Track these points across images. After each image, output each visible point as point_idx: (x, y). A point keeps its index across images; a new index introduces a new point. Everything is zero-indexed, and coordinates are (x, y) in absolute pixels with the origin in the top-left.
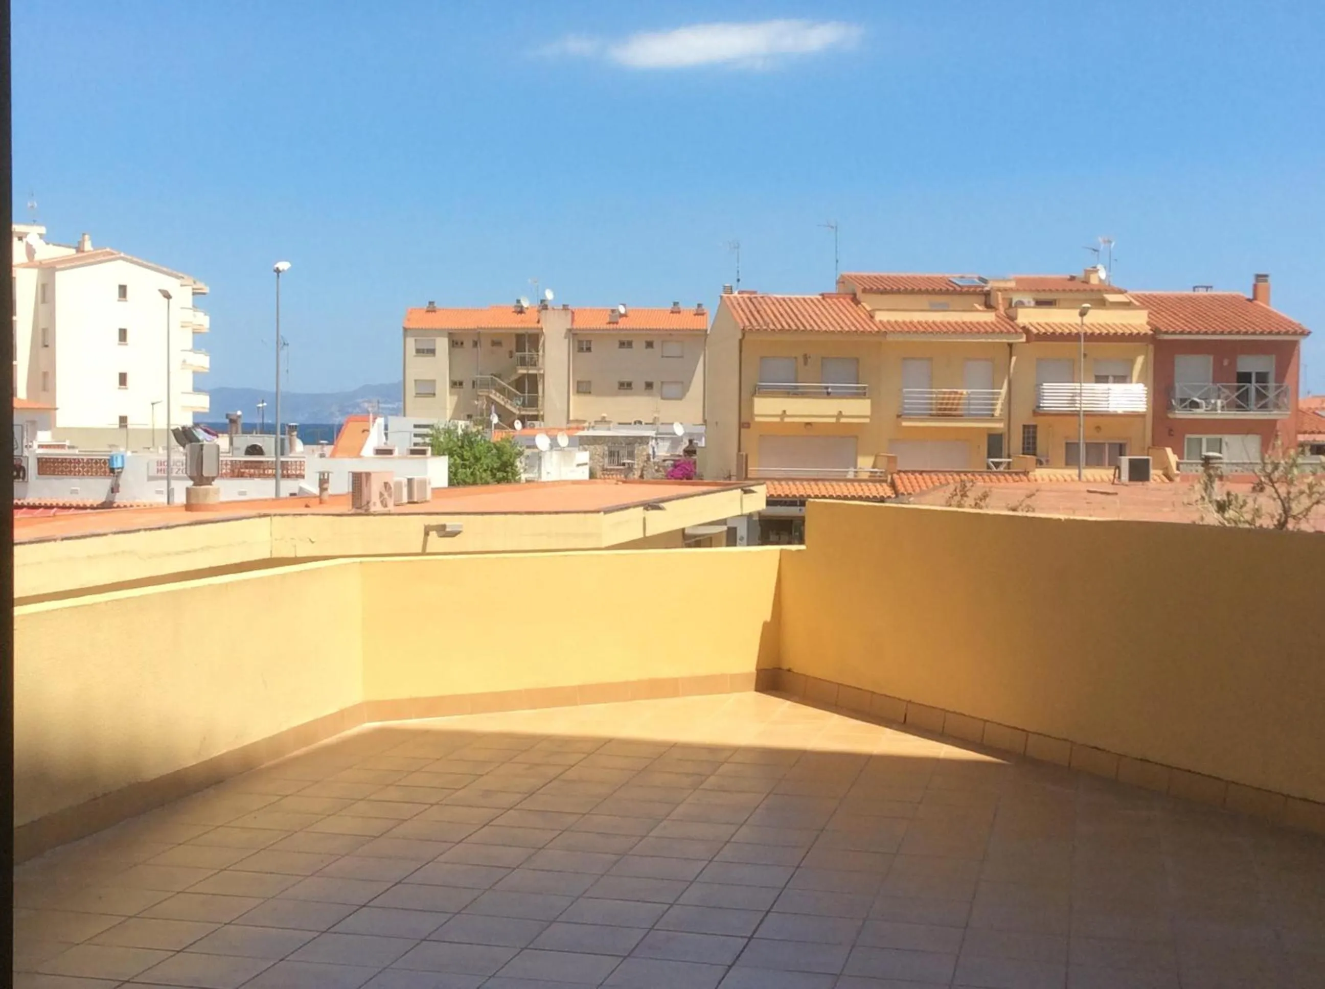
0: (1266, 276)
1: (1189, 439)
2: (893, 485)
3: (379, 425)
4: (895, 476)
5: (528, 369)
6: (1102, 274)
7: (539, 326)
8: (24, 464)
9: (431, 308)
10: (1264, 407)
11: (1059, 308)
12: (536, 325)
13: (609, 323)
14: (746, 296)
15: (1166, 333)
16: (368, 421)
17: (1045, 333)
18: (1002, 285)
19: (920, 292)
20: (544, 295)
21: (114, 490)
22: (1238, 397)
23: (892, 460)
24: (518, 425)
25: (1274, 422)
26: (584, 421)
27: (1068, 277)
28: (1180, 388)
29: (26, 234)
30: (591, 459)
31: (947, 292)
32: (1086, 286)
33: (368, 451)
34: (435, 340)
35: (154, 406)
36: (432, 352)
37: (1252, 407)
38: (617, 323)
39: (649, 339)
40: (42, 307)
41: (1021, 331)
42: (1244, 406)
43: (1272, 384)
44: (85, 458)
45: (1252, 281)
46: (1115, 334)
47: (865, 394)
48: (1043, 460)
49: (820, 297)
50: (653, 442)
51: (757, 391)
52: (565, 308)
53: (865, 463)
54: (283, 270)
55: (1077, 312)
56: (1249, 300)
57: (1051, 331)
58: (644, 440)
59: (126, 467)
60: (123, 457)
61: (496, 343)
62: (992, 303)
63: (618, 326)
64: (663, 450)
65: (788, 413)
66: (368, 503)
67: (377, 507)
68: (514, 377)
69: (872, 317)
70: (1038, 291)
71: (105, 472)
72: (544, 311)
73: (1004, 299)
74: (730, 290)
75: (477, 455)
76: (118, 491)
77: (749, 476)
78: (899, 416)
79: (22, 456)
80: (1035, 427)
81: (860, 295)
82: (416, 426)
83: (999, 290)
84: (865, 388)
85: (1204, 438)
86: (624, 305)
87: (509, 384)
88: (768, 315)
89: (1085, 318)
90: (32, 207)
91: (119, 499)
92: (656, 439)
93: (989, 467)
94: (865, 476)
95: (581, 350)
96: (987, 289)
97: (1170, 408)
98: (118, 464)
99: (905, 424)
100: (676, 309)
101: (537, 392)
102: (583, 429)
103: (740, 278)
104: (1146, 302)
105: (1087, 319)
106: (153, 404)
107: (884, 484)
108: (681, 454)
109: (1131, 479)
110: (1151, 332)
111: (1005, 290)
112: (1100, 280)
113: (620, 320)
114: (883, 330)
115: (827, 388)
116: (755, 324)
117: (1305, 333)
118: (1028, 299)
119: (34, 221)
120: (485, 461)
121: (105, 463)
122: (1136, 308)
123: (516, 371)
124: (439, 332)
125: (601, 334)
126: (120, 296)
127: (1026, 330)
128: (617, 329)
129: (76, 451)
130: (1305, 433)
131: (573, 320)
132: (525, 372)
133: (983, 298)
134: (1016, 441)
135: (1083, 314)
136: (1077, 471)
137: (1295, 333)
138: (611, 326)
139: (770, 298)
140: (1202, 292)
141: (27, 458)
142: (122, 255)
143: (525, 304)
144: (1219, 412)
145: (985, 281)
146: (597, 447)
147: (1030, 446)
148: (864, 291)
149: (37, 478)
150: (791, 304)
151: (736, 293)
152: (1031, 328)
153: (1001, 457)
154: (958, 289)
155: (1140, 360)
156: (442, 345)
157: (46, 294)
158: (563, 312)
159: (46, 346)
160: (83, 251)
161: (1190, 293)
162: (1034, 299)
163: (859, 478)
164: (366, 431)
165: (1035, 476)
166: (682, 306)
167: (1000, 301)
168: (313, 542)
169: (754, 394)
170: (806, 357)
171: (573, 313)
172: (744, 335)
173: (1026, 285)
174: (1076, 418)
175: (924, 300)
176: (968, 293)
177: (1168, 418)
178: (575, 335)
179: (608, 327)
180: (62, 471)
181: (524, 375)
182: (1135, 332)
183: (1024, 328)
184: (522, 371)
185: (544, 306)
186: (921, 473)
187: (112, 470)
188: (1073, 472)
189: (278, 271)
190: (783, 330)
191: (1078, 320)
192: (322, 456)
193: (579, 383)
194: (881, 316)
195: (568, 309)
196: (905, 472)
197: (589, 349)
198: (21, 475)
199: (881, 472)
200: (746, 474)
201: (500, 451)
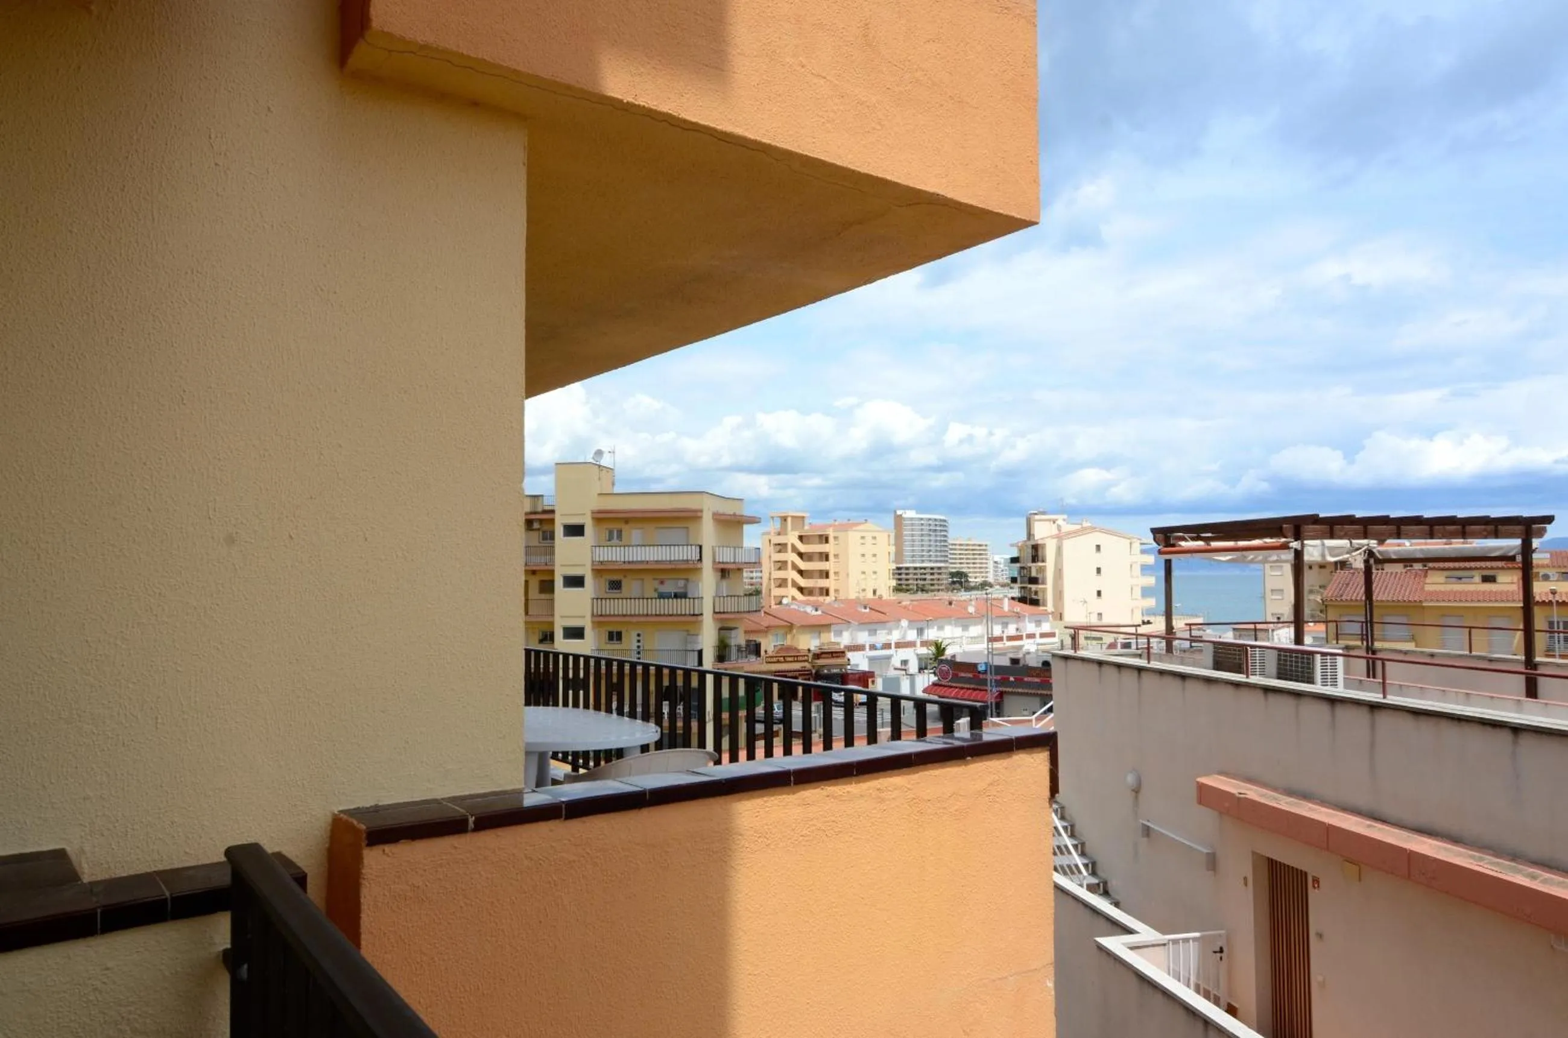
17: (1544, 601)
29: (1057, 520)
40: (1057, 558)
69: (1423, 589)
111: (1536, 566)
150: (1378, 578)
152: (1538, 597)
156: (1287, 568)
160: (1082, 527)
162: (1558, 572)
173: (1556, 561)
194: (1429, 588)
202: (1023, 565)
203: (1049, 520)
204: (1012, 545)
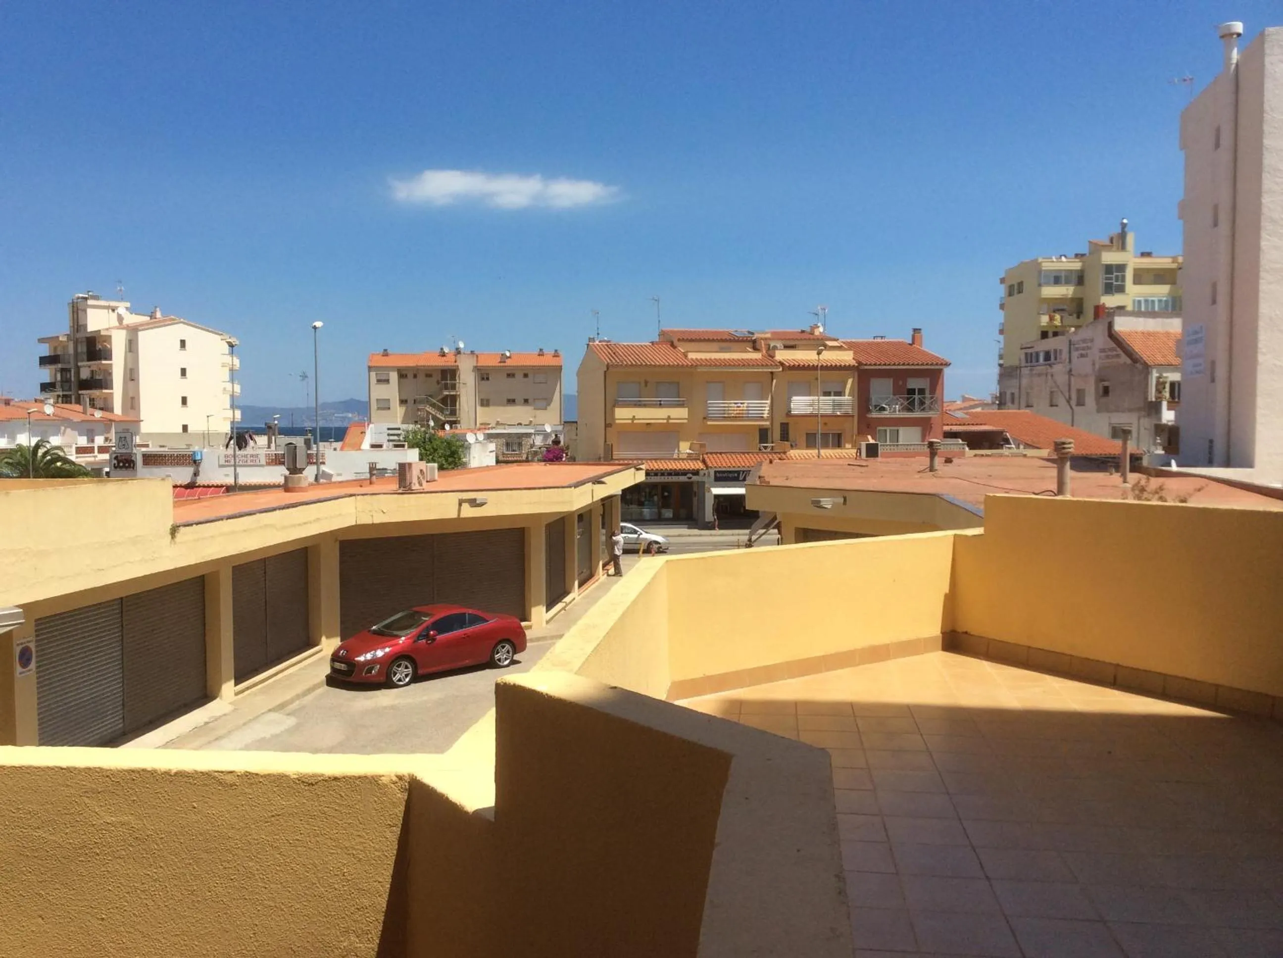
0: (920, 329)
1: (879, 430)
2: (704, 461)
3: (371, 429)
4: (705, 456)
5: (449, 392)
6: (821, 329)
7: (457, 364)
8: (133, 458)
9: (386, 354)
10: (923, 410)
11: (798, 350)
12: (455, 364)
13: (500, 362)
14: (604, 343)
15: (866, 365)
16: (364, 426)
17: (794, 365)
18: (763, 336)
19: (713, 340)
20: (458, 345)
21: (196, 474)
22: (908, 404)
23: (702, 446)
24: (447, 427)
25: (930, 418)
26: (489, 424)
27: (800, 331)
28: (874, 399)
29: (117, 307)
30: (496, 448)
31: (730, 341)
32: (812, 337)
33: (366, 445)
34: (389, 374)
35: (209, 418)
36: (387, 381)
37: (916, 409)
38: (505, 362)
39: (526, 372)
40: (129, 354)
41: (778, 364)
42: (912, 408)
43: (928, 395)
44: (176, 453)
45: (912, 333)
46: (836, 366)
47: (683, 405)
48: (793, 444)
49: (650, 344)
50: (533, 436)
51: (616, 404)
52: (472, 352)
53: (685, 448)
54: (319, 328)
55: (816, 352)
56: (910, 344)
57: (797, 364)
58: (528, 435)
59: (204, 458)
60: (201, 452)
61: (429, 375)
62: (758, 347)
63: (506, 364)
64: (538, 441)
65: (636, 417)
66: (410, 483)
67: (415, 486)
68: (440, 397)
69: (686, 356)
70: (786, 339)
71: (189, 463)
72: (458, 355)
73: (765, 344)
74: (593, 340)
75: (435, 447)
76: (198, 475)
77: (614, 458)
78: (704, 418)
79: (132, 453)
80: (787, 424)
81: (676, 343)
82: (389, 429)
83: (762, 339)
84: (683, 401)
85: (888, 429)
86: (509, 351)
87: (438, 401)
88: (621, 356)
89: (820, 356)
90: (121, 290)
91: (200, 481)
92: (535, 434)
93: (760, 450)
94: (685, 456)
95: (483, 379)
96: (753, 338)
97: (869, 411)
98: (198, 457)
99: (709, 423)
100: (541, 353)
101: (455, 406)
102: (489, 429)
103: (599, 332)
104: (851, 346)
105: (821, 357)
106: (208, 416)
107: (698, 461)
108: (551, 443)
109: (868, 456)
110: (856, 365)
111: (766, 339)
112: (820, 333)
113: (507, 360)
114: (695, 364)
115: (660, 401)
116: (614, 361)
117: (947, 364)
118: (779, 344)
119: (122, 299)
120: (441, 452)
121: (189, 456)
122: (845, 350)
123: (442, 394)
124: (392, 368)
125: (495, 369)
126: (181, 347)
127: (782, 364)
128: (505, 366)
129: (166, 449)
130: (948, 425)
131: (477, 361)
132: (447, 393)
133: (751, 344)
134: (777, 433)
135: (819, 354)
136: (817, 451)
137: (942, 364)
138: (502, 364)
139: (620, 345)
140: (879, 340)
141: (136, 454)
142: (182, 320)
143: (446, 350)
144: (897, 413)
145: (753, 334)
146: (499, 440)
147: (785, 436)
148: (679, 340)
149: (143, 467)
150: (633, 349)
151: (597, 342)
152: (785, 363)
153: (767, 443)
154: (736, 338)
155: (850, 381)
156: (394, 376)
157: (132, 346)
158: (472, 355)
159: (133, 380)
160: (156, 318)
161: (871, 340)
162: (783, 345)
163: (680, 457)
164: (363, 433)
165: (790, 454)
166: (545, 352)
167: (763, 346)
168: (384, 513)
169: (614, 406)
170: (646, 383)
171: (477, 356)
172: (608, 369)
173: (777, 336)
174: (817, 418)
175: (715, 345)
176: (743, 341)
177: (866, 417)
178: (478, 369)
179: (500, 364)
180: (160, 463)
181: (447, 395)
182: (847, 364)
183: (780, 362)
184: (446, 393)
185: (458, 352)
186: (721, 453)
187: (195, 462)
188: (814, 452)
189: (315, 328)
190: (632, 365)
191: (816, 357)
192: (335, 449)
193: (482, 400)
194: (692, 356)
195: (474, 354)
196: (711, 453)
197: (488, 379)
198: (132, 465)
199: (696, 454)
200: (612, 456)
201: (449, 444)
202: (65, 366)
203: (107, 308)
204: (42, 341)
